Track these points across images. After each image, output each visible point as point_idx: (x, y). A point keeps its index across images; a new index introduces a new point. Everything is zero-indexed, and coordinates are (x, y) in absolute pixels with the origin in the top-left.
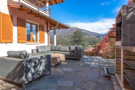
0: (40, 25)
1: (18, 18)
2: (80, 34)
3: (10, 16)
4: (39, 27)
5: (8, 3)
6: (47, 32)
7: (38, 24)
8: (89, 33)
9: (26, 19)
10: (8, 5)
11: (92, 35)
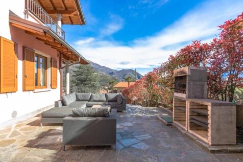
0: (51, 58)
1: (24, 48)
2: (88, 70)
3: (13, 43)
4: (51, 62)
5: (10, 19)
6: (60, 69)
7: (49, 57)
8: (98, 67)
9: (34, 49)
10: (10, 23)
11: (102, 71)
